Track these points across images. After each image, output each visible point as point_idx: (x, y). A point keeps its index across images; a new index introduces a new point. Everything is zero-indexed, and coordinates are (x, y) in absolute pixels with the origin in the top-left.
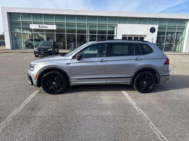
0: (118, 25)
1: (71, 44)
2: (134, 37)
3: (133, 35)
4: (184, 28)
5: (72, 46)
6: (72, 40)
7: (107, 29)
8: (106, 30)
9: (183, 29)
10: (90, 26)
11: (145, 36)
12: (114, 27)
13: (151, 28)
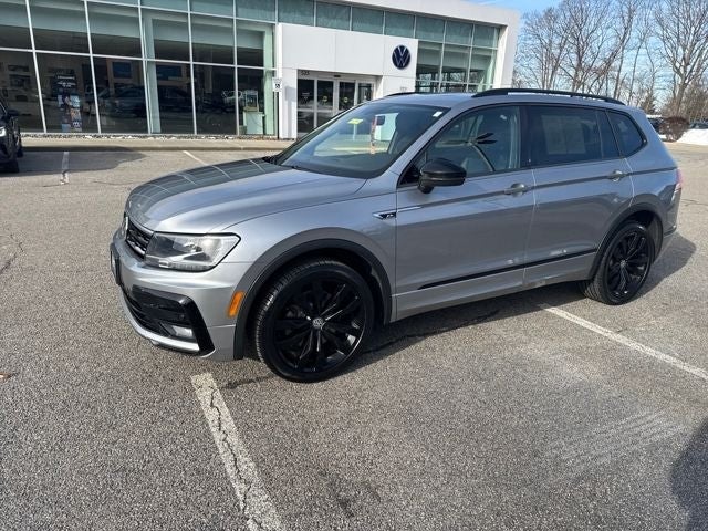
0: (279, 27)
1: (65, 106)
2: (339, 80)
3: (337, 75)
4: (490, 58)
5: (76, 115)
6: (70, 84)
7: (236, 43)
8: (230, 45)
9: (487, 59)
10: (154, 21)
11: (378, 78)
12: (261, 35)
13: (396, 50)
